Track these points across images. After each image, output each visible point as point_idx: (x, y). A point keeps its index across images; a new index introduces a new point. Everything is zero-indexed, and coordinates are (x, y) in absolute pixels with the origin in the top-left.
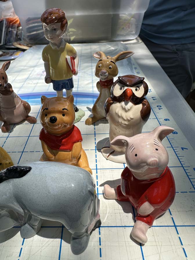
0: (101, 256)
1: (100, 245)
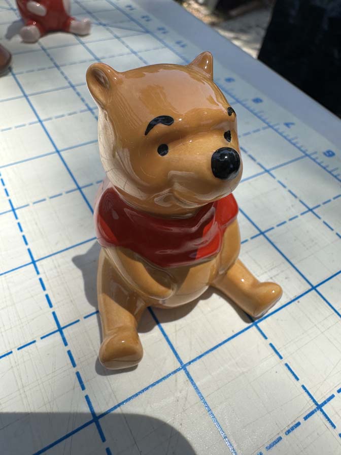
0: (297, 379)
1: (281, 358)
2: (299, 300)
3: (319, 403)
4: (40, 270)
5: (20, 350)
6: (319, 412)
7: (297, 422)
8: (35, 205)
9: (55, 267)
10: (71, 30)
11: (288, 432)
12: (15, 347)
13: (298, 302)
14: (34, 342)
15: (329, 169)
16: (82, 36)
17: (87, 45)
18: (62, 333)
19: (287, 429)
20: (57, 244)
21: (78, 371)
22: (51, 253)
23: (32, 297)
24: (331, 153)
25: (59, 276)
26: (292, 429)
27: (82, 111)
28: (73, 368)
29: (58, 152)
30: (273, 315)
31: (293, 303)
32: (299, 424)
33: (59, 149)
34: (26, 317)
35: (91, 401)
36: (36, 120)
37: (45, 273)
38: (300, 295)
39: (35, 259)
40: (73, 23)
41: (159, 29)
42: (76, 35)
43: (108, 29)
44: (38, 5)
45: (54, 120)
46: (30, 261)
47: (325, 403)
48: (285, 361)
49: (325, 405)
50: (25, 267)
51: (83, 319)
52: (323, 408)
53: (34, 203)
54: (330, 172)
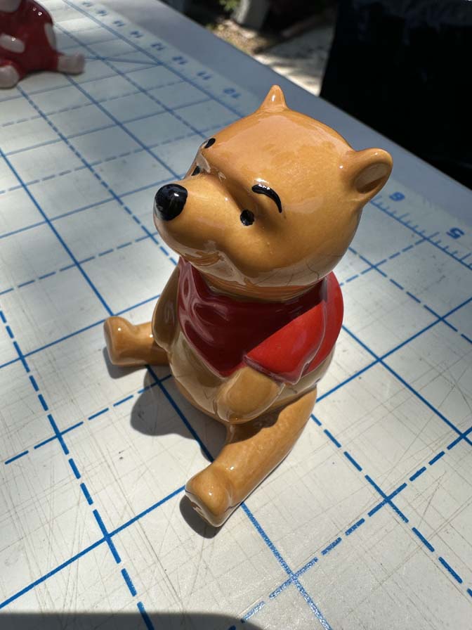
0: (360, 469)
2: (361, 375)
3: (388, 495)
4: (30, 366)
5: (9, 464)
6: (387, 505)
7: (360, 519)
8: (22, 288)
9: (50, 362)
10: (60, 67)
11: (350, 531)
12: (2, 461)
13: (360, 378)
14: (26, 452)
15: (397, 215)
16: (75, 74)
17: (81, 85)
18: (61, 440)
19: (348, 528)
20: (50, 333)
21: (83, 482)
22: (44, 345)
23: (22, 399)
24: (399, 196)
25: (54, 371)
26: (354, 527)
27: (77, 169)
28: (77, 479)
29: (48, 221)
30: (329, 396)
31: (353, 381)
32: (362, 521)
33: (49, 217)
34: (15, 423)
35: (101, 516)
36: (19, 184)
37: (36, 369)
38: (361, 369)
39: (24, 353)
40: (61, 60)
41: (175, 59)
42: (65, 74)
43: (108, 64)
44: (13, 39)
45: (41, 182)
46: (17, 356)
47: (394, 494)
48: (344, 449)
49: (395, 497)
50: (10, 365)
51: (88, 420)
52: (392, 500)
53: (20, 286)
54: (398, 219)
